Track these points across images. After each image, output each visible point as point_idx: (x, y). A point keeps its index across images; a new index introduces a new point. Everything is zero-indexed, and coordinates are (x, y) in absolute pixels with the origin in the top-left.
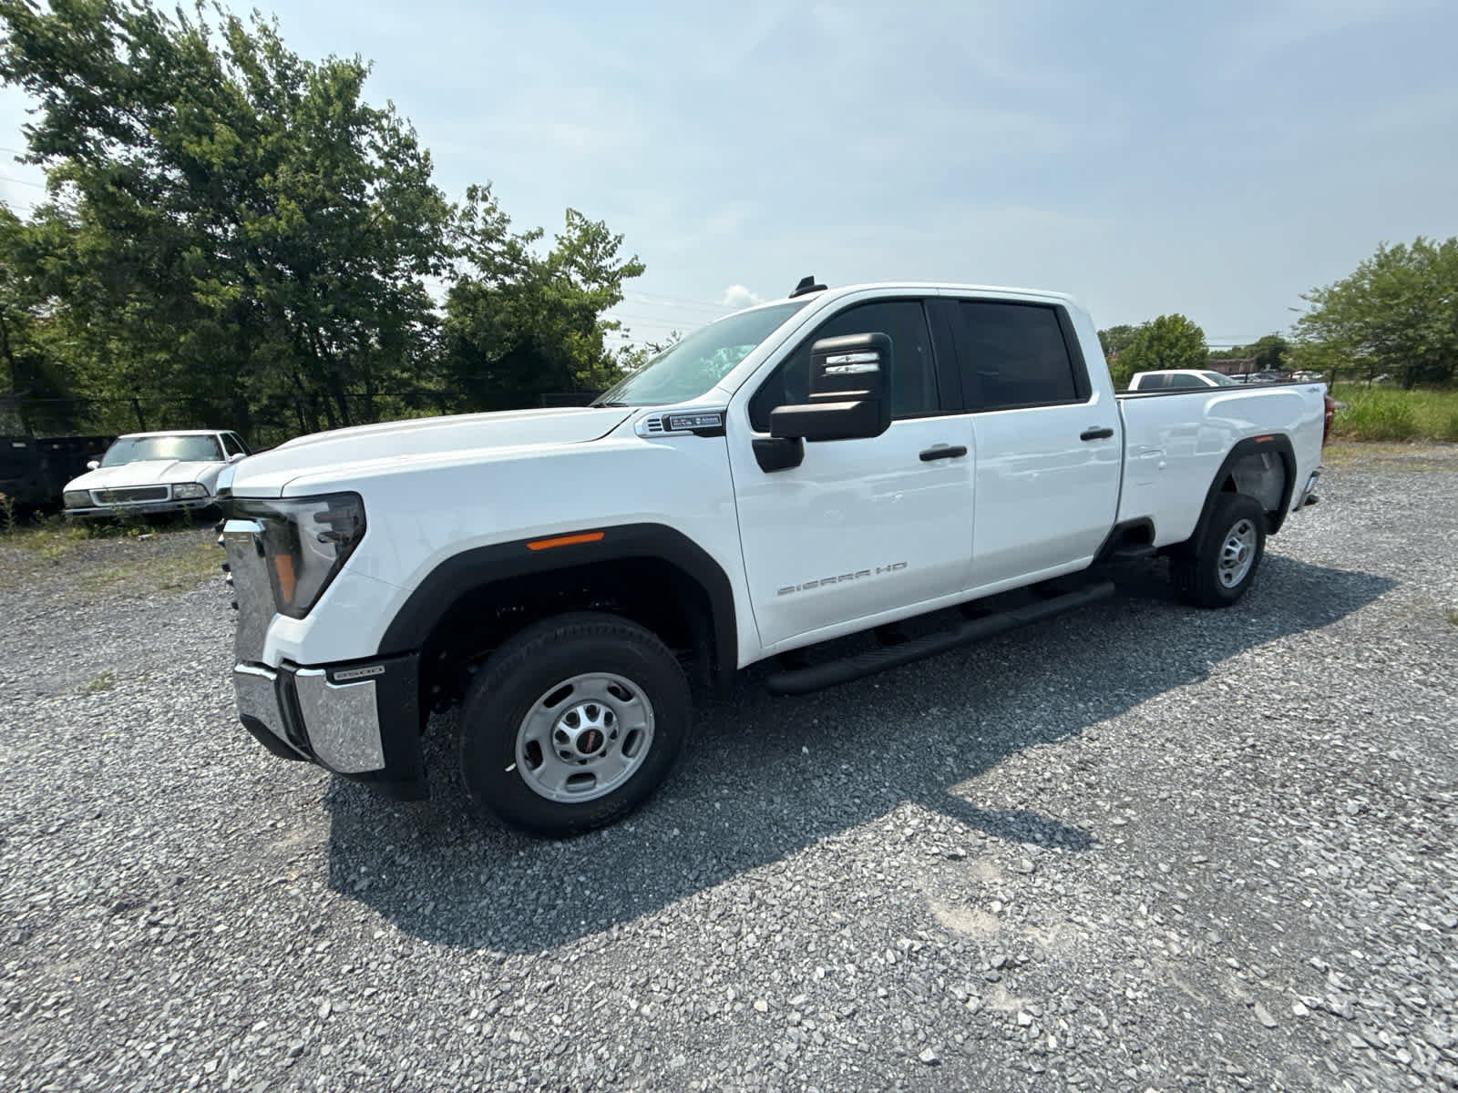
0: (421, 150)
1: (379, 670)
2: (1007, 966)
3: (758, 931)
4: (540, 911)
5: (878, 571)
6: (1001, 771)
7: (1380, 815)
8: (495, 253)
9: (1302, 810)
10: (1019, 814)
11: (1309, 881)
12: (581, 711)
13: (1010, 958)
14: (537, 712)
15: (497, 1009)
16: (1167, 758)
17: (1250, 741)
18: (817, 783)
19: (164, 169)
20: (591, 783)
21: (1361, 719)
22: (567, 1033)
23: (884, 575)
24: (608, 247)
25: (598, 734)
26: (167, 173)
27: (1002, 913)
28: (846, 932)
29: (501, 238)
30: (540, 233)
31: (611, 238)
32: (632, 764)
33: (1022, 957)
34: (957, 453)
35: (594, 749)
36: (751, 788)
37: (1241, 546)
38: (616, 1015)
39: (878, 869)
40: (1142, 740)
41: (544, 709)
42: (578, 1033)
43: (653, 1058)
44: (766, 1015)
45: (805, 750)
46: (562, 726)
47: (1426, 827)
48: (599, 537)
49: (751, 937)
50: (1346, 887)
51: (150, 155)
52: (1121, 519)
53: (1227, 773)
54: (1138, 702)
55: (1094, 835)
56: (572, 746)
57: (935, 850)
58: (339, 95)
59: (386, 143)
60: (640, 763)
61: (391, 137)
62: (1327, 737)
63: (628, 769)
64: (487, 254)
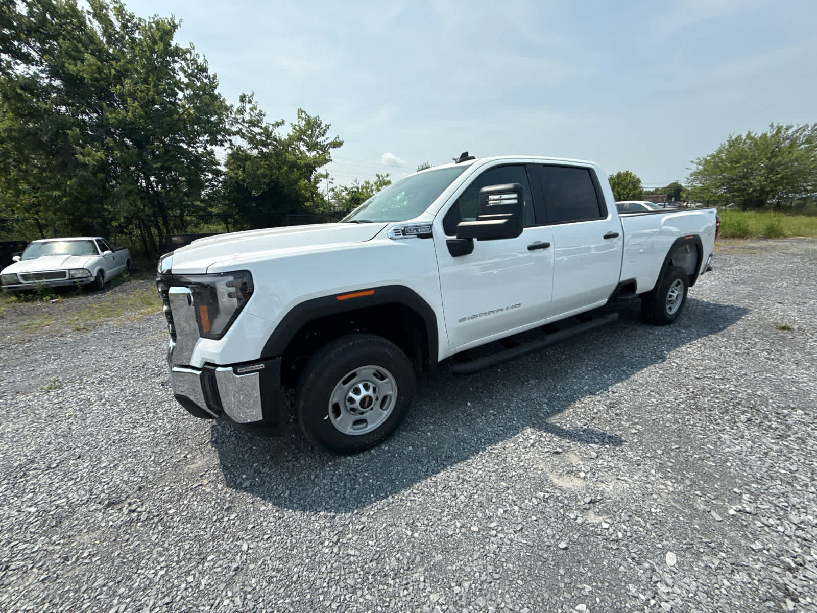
0: (211, 73)
1: (261, 366)
2: (592, 502)
3: (465, 494)
4: (348, 491)
5: (507, 308)
6: (571, 410)
7: (757, 422)
8: (256, 134)
9: (720, 421)
10: (584, 431)
11: (728, 454)
12: (361, 386)
13: (593, 498)
14: (339, 387)
15: (338, 540)
16: (652, 400)
17: (691, 390)
18: (479, 420)
19: (51, 80)
20: (364, 425)
21: (741, 376)
22: (378, 549)
23: (510, 310)
24: (321, 131)
25: (370, 398)
26: (52, 82)
27: (585, 478)
28: (510, 491)
29: (260, 125)
30: (283, 123)
31: (323, 126)
32: (386, 414)
33: (599, 497)
34: (546, 246)
35: (368, 406)
36: (445, 425)
37: (677, 292)
38: (401, 539)
39: (520, 460)
40: (639, 392)
41: (342, 385)
42: (384, 548)
43: (425, 557)
44: (479, 533)
45: (469, 404)
46: (351, 394)
47: (778, 426)
48: (372, 292)
49: (462, 497)
50: (745, 456)
51: (42, 71)
52: (622, 280)
53: (682, 406)
54: (633, 373)
55: (623, 438)
56: (357, 405)
57: (546, 450)
58: (161, 39)
59: (189, 68)
60: (390, 413)
61: (192, 65)
62: (727, 386)
63: (383, 416)
64: (252, 134)
